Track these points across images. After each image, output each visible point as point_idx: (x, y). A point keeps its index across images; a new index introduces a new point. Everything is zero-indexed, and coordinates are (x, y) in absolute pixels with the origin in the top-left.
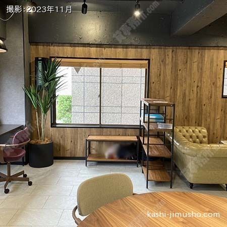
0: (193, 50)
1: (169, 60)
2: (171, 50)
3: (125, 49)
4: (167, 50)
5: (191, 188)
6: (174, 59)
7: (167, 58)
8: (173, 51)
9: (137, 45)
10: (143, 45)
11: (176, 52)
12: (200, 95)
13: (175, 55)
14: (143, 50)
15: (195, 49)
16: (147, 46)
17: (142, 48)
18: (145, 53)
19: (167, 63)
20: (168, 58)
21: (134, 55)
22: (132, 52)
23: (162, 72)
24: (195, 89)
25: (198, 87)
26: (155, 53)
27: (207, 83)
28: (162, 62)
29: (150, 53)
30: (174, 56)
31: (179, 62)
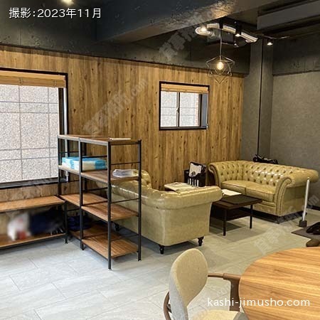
0: (125, 65)
1: (94, 77)
2: (96, 62)
3: (26, 54)
4: (90, 62)
5: (162, 253)
6: (101, 76)
7: (92, 74)
8: (99, 64)
9: (47, 50)
10: (57, 51)
11: (103, 65)
12: (136, 127)
13: (103, 70)
14: (56, 58)
15: (126, 64)
16: (61, 52)
17: (54, 56)
18: (59, 63)
19: (92, 81)
20: (94, 74)
21: (42, 65)
22: (38, 61)
23: (86, 94)
24: (129, 119)
25: (132, 116)
26: (74, 65)
27: (142, 111)
28: (86, 78)
29: (67, 63)
30: (101, 72)
31: (108, 80)
